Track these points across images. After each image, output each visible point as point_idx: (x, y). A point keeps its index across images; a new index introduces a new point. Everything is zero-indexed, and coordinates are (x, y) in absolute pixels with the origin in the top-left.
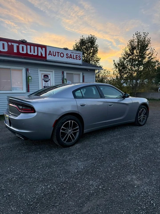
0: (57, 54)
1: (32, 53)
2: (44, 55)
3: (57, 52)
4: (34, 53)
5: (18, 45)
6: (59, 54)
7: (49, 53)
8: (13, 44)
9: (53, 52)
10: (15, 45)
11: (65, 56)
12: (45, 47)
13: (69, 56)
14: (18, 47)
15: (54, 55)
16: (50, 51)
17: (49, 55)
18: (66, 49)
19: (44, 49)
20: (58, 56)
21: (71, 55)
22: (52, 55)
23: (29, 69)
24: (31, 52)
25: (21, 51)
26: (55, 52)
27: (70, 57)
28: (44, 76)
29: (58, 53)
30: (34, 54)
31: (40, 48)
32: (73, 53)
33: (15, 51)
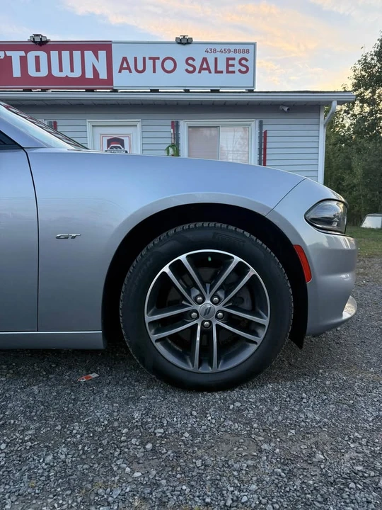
0: (149, 63)
1: (66, 72)
2: (103, 75)
3: (150, 58)
4: (72, 70)
5: (23, 53)
6: (158, 63)
7: (122, 64)
8: (9, 53)
9: (136, 59)
10: (16, 56)
11: (182, 66)
12: (107, 46)
13: (197, 64)
14: (23, 61)
15: (140, 67)
16: (125, 59)
17: (120, 71)
18: (184, 41)
19: (102, 54)
20: (154, 71)
21: (205, 60)
22: (130, 72)
23: (59, 123)
24: (61, 70)
25: (32, 72)
26: (144, 59)
27: (201, 69)
28: (109, 142)
29: (154, 59)
30: (71, 75)
31: (89, 55)
32: (215, 51)
33: (17, 73)
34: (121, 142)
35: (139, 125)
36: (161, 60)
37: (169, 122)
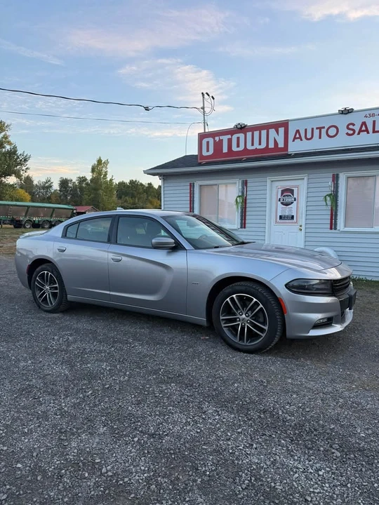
0: (316, 132)
1: (256, 146)
2: (281, 145)
3: (317, 128)
4: (260, 144)
5: (229, 136)
6: (324, 131)
7: (296, 135)
8: (221, 138)
9: (306, 130)
10: (225, 138)
11: (343, 130)
12: (285, 124)
13: (357, 128)
14: (230, 141)
15: (309, 136)
16: (298, 131)
17: (293, 141)
18: (346, 112)
19: (282, 130)
20: (320, 138)
21: (364, 123)
22: (301, 140)
23: (249, 180)
24: (253, 145)
25: (235, 148)
26: (313, 129)
27: (361, 131)
28: (283, 192)
29: (320, 129)
30: (259, 147)
31: (272, 131)
32: (373, 115)
33: (225, 150)
34: (292, 191)
35: (306, 179)
36: (326, 128)
37: (331, 175)
